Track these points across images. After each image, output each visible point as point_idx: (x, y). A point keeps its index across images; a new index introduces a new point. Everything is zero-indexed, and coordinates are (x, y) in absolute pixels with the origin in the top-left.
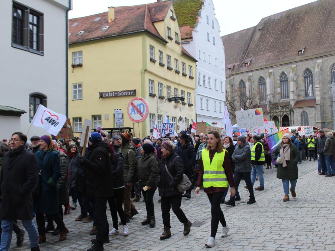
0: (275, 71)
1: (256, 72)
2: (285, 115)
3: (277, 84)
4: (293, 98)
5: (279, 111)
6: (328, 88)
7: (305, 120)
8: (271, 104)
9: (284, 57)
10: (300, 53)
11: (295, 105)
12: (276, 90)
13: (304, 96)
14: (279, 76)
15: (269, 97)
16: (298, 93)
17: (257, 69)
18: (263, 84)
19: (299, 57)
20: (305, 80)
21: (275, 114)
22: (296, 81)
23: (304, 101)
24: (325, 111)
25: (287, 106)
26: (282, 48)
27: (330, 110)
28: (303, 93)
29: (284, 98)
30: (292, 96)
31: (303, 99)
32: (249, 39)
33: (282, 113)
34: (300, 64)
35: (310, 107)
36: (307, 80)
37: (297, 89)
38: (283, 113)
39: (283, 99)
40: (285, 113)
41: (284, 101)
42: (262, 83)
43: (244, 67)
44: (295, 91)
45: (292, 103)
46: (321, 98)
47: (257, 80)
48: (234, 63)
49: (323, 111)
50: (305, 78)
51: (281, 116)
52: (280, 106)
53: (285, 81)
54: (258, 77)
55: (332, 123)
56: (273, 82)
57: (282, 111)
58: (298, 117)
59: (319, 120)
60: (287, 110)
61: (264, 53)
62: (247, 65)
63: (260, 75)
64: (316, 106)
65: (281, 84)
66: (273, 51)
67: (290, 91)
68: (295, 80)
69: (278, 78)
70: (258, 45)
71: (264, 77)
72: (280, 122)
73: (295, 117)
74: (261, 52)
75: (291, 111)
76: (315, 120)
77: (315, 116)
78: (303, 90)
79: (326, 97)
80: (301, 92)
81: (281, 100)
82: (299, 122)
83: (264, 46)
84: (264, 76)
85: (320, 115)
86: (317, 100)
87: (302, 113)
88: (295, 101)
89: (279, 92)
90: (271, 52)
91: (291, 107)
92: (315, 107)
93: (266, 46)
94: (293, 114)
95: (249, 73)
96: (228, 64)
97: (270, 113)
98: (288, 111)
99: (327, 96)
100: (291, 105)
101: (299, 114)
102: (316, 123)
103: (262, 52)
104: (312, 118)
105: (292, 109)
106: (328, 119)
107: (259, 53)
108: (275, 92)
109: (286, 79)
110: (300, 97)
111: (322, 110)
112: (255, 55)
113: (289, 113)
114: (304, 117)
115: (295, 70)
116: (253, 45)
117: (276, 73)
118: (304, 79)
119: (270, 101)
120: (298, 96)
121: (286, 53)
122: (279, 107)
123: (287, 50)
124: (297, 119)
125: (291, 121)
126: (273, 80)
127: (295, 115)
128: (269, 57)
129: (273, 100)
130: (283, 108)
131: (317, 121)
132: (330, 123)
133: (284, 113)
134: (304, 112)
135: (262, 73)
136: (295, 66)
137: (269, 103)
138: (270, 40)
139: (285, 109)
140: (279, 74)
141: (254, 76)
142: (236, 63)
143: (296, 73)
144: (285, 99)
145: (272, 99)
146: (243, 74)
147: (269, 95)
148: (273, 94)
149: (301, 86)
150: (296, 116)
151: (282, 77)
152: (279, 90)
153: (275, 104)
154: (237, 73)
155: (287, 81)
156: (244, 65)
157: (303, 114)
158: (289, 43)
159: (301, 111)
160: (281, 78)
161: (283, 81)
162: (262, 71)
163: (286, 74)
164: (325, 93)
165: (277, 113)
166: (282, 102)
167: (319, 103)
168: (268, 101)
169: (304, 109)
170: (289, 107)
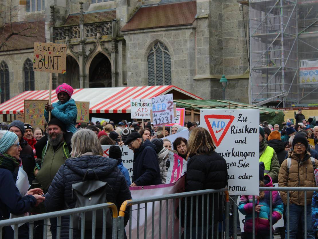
2: (100, 54)
5: (79, 40)
7: (159, 71)
8: (58, 18)
11: (132, 19)
21: (68, 52)
23: (160, 8)
24: (224, 44)
25: (107, 23)
27: (242, 39)
29: (99, 1)
31: (158, 1)
33: (88, 48)
35: (178, 27)
38: (91, 47)
39: (97, 4)
40: (99, 49)
41: (100, 7)
45: (123, 16)
49: (220, 42)
51: (86, 58)
52: (85, 25)
55: (245, 81)
57: (90, 39)
58: (139, 61)
59: (204, 72)
60: (105, 38)
64: (195, 24)
72: (81, 79)
73: (130, 62)
75: (117, 41)
76: (193, 72)
77: (192, 57)
81: (92, 6)
82: (140, 79)
85: (208, 56)
86: (201, 3)
87: (150, 48)
88: (132, 8)
91: (119, 28)
92: (194, 29)
94: (124, 50)
98: (108, 41)
100: (117, 22)
101: (143, 51)
102: (195, 80)
104: (181, 64)
105: (121, 33)
106: (233, 68)
111: (215, 39)
113: (109, 46)
114: (159, 61)
119: (52, 8)
122: (82, 26)
124: (136, 67)
125: (117, 74)
127: (128, 55)
129: (64, 5)
130: (92, 30)
131: (197, 77)
132: (240, 82)
133: (95, 47)
134: (157, 43)
137: (49, 13)
139: (98, 35)
145: (61, 2)
150: (132, 58)
153: (71, 17)
157: (154, 50)
159: (147, 39)
165: (75, 47)
166: (93, 13)
167: (207, 16)
168: (47, 5)
169: (159, 33)
170: (111, 27)
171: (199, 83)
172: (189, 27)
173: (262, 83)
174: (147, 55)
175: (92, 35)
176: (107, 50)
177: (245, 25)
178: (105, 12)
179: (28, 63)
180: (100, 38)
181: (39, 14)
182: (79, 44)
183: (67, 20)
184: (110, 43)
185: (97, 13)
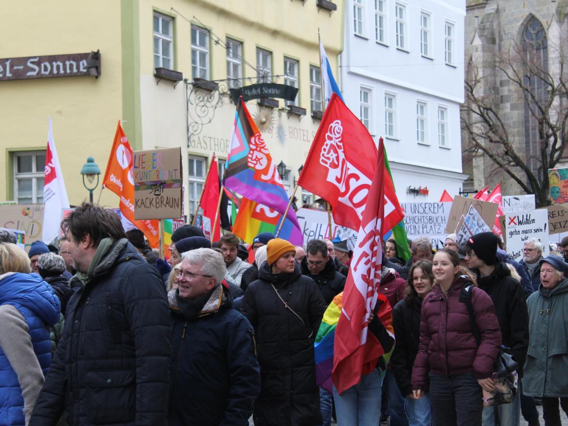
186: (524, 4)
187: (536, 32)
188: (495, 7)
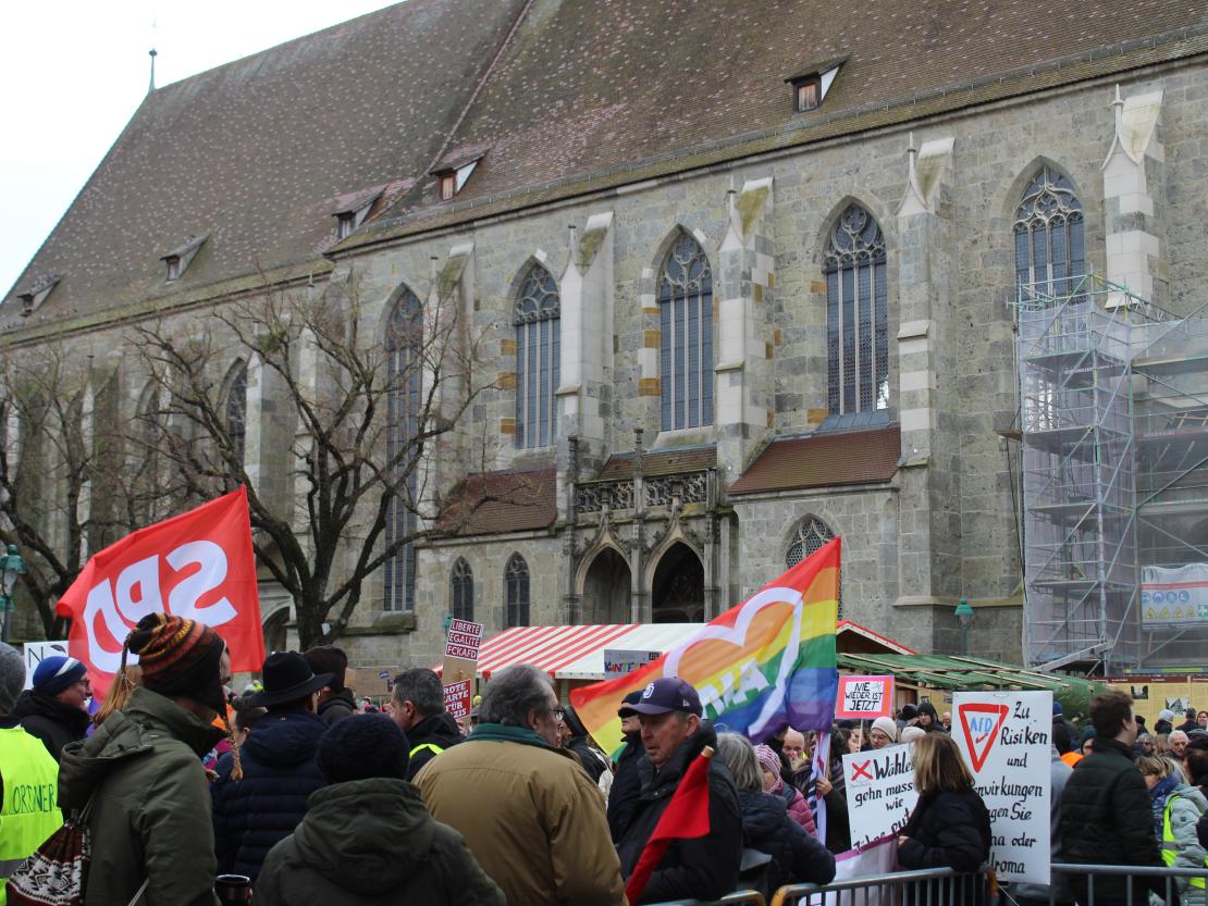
0: (625, 224)
1: (501, 229)
2: (679, 547)
3: (637, 318)
4: (737, 420)
5: (632, 512)
6: (995, 345)
8: (587, 462)
9: (695, 126)
10: (806, 93)
11: (754, 466)
12: (627, 364)
13: (823, 406)
14: (654, 262)
15: (569, 407)
16: (778, 383)
17: (505, 207)
18: (544, 320)
19: (798, 121)
20: (831, 289)
21: (607, 540)
22: (765, 298)
23: (817, 442)
24: (963, 526)
25: (695, 475)
26: (692, 73)
27: (1005, 514)
28: (811, 387)
29: (679, 425)
30: (730, 404)
31: (813, 427)
32: (495, 32)
33: (652, 531)
34: (801, 167)
35: (859, 486)
36: (848, 287)
37: (769, 355)
38: (658, 528)
39: (674, 433)
40: (677, 534)
41: (680, 440)
42: (537, 313)
43: (427, 199)
44: (758, 368)
45: (732, 458)
46: (942, 418)
47: (505, 292)
48: (381, 181)
49: (954, 521)
50: (830, 272)
51: (646, 553)
52: (646, 479)
53: (693, 296)
54: (513, 268)
55: (1013, 614)
56: (611, 302)
57: (657, 512)
59: (918, 590)
60: (691, 509)
61: (570, 108)
62: (447, 184)
63: (527, 256)
64: (896, 480)
65: (665, 323)
66: (629, 92)
67: (721, 366)
68: (758, 287)
69: (647, 273)
70: (543, 61)
71: (550, 267)
72: (635, 600)
73: (746, 564)
74: (552, 101)
75: (717, 517)
76: (892, 590)
77: (889, 556)
78: (814, 360)
79: (974, 414)
80: (797, 379)
81: (663, 436)
83: (578, 67)
84: (551, 257)
85: (926, 553)
86: (912, 433)
87: (793, 533)
88: (753, 443)
89: (645, 375)
90: (616, 99)
91: (723, 487)
92: (895, 490)
93: (594, 64)
94: (734, 536)
95: (457, 237)
96: (344, 192)
97: (576, 528)
98: (698, 517)
99: (982, 408)
100: (720, 473)
101: (778, 541)
102: (896, 607)
103: (560, 103)
104: (866, 570)
105: (728, 499)
106: (985, 583)
107: (542, 112)
108: (618, 377)
109: (698, 284)
110: (790, 416)
111: (941, 513)
112: (515, 123)
113: (700, 527)
115: (760, 215)
116: (511, 62)
117: (633, 239)
118: (821, 279)
119: (574, 440)
120: (781, 403)
121: (712, 103)
122: (639, 482)
123: (723, 85)
125: (716, 591)
126: (611, 290)
127: (744, 549)
128: (600, 132)
129: (599, 434)
130: (661, 492)
131: (902, 600)
132: (1002, 614)
133: (668, 528)
134: (809, 521)
135: (536, 239)
136: (767, 182)
137: (565, 453)
138: (624, 25)
139: (676, 502)
140: (654, 248)
141: (483, 258)
142: (392, 181)
143: (769, 236)
144: (686, 431)
145: (594, 428)
146: (416, 247)
147: (574, 393)
148: (605, 392)
149: (801, 335)
150: (751, 556)
151: (677, 274)
152: (647, 361)
153: (614, 461)
154: (379, 237)
155: (708, 293)
156: (430, 192)
157: (803, 538)
158: (744, 39)
159: (787, 512)
160: (667, 276)
161: (679, 299)
162: (542, 221)
163: (700, 249)
164: (968, 387)
165: (622, 528)
166: (665, 454)
167: (925, 462)
168: (562, 434)
169: (814, 500)
170: (704, 485)
171: (905, 615)
172: (883, 486)
173: (1054, 618)
174: (787, 549)
175: (661, 503)
176: (694, 536)
177: (1012, 483)
178: (691, 451)
179: (517, 562)
180: (680, 510)
181: (544, 454)
182: (631, 523)
183: (605, 467)
184: (702, 521)
185: (673, 454)
186: (393, 266)
187: (411, 316)
188: (347, 272)
